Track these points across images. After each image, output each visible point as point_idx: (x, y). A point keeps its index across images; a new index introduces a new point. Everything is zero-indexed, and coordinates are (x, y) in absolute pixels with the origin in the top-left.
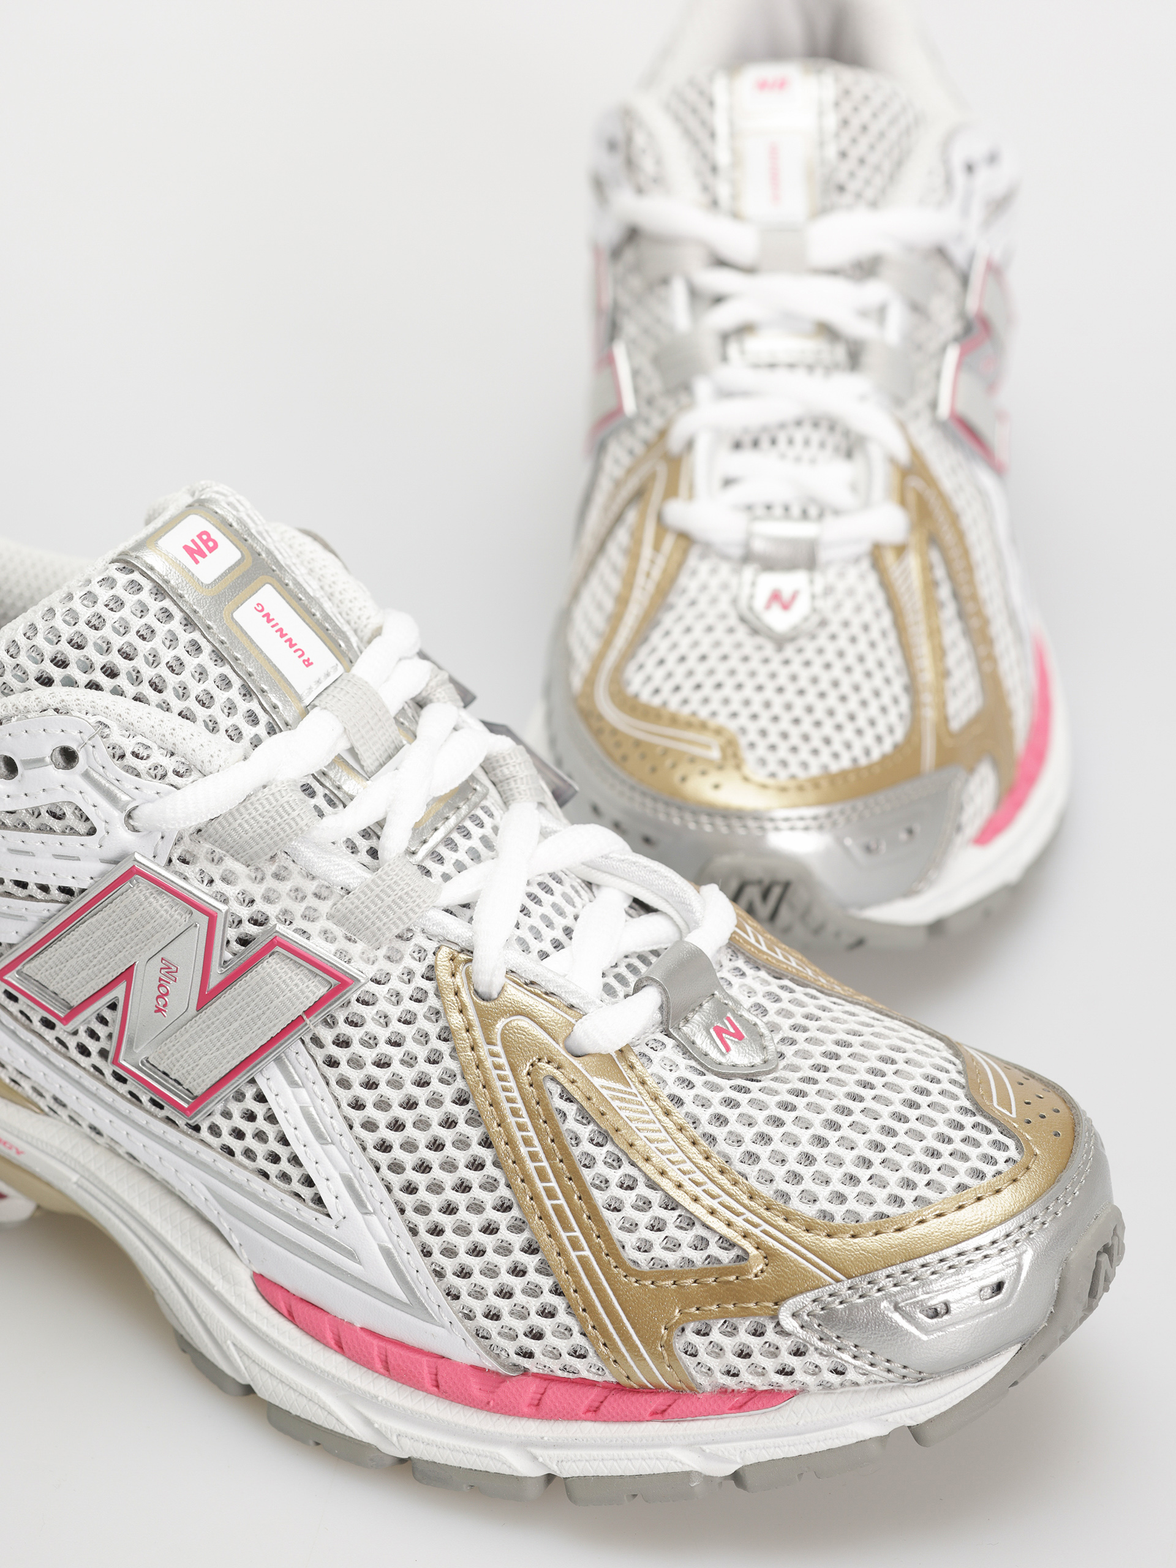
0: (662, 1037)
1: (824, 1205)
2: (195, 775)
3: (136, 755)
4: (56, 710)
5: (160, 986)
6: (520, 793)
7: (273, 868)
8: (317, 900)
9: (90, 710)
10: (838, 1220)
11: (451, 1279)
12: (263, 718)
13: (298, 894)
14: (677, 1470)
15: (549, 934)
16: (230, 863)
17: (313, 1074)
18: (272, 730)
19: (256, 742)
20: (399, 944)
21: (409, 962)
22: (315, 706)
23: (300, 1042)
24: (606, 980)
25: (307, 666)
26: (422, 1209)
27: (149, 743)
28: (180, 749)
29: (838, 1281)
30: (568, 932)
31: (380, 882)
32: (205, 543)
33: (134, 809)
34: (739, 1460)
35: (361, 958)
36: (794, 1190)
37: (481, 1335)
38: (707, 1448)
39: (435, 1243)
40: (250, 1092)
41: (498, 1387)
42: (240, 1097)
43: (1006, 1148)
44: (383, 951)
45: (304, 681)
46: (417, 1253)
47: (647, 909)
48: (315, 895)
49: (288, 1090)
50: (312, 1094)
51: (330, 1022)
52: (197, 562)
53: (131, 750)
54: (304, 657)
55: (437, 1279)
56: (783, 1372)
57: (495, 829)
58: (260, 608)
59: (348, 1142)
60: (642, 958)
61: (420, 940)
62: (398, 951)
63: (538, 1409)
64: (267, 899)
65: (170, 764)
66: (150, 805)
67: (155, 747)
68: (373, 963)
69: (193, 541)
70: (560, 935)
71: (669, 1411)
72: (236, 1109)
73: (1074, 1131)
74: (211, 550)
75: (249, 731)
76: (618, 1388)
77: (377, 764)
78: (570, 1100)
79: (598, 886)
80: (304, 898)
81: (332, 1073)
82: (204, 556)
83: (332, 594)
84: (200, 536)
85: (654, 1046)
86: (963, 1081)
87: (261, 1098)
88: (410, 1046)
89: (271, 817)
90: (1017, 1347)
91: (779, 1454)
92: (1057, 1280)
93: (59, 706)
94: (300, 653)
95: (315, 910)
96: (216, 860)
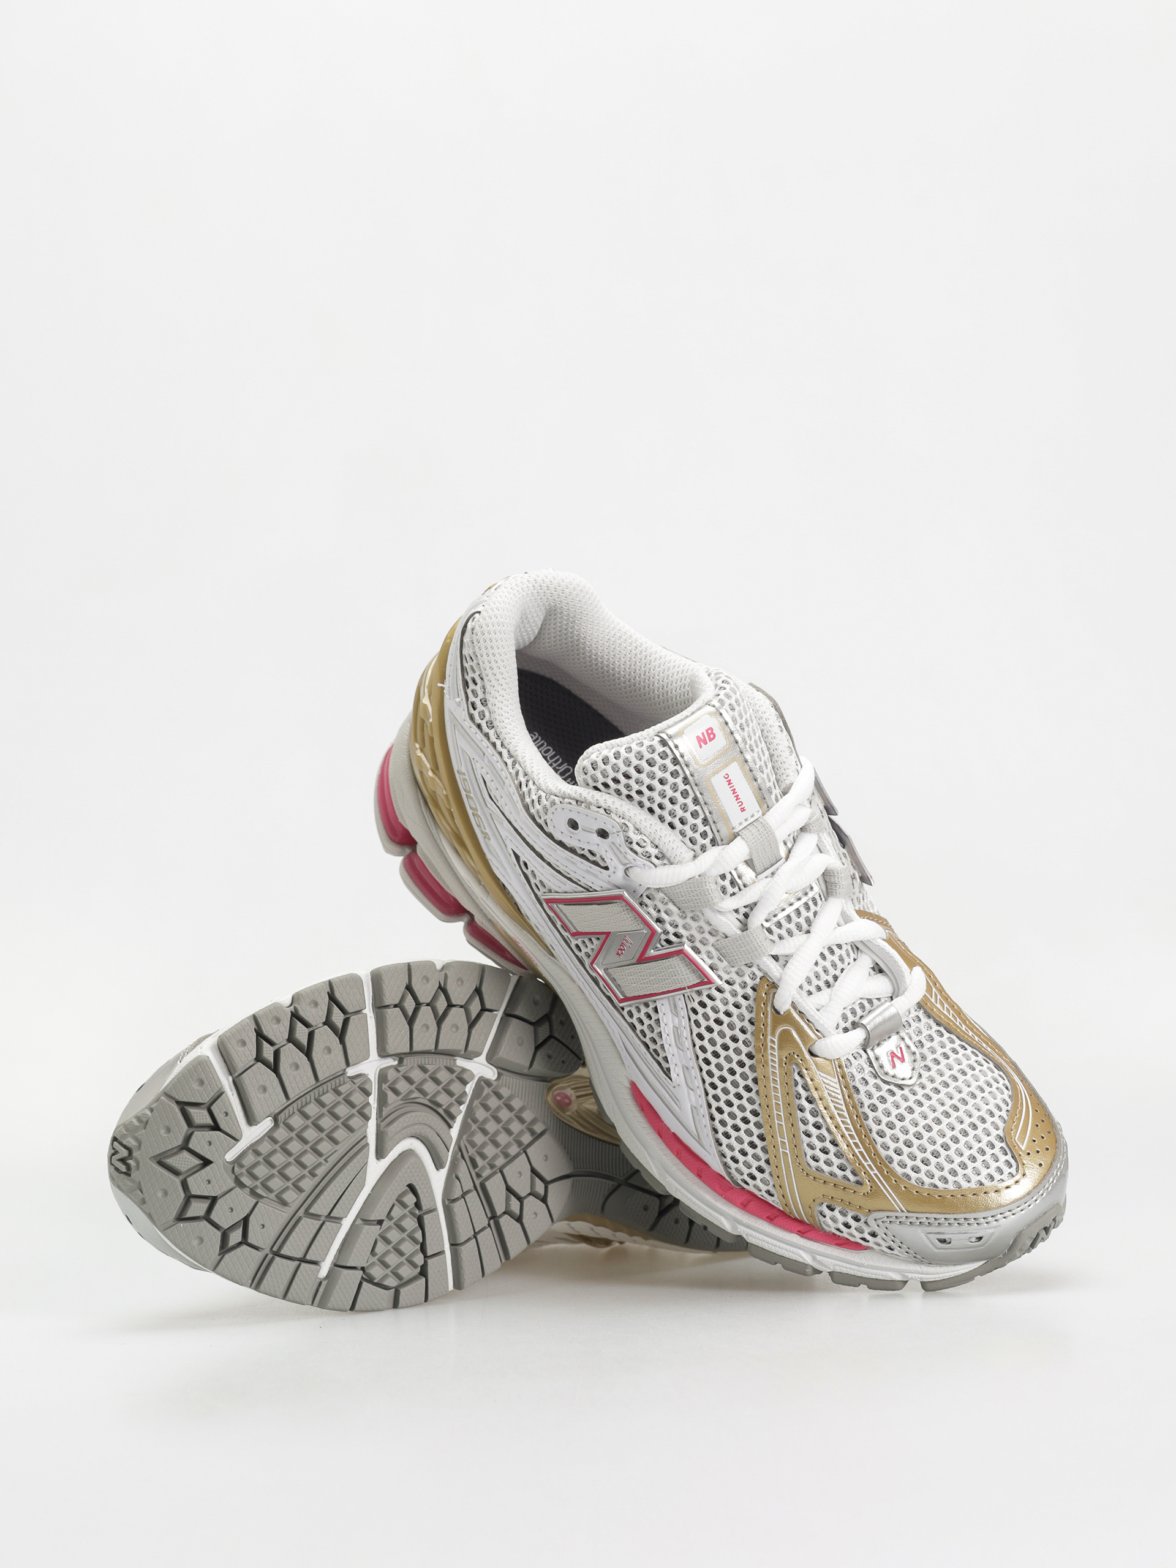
0: (862, 1052)
1: (908, 1171)
2: (665, 861)
3: (637, 844)
4: (605, 810)
5: (621, 945)
6: (836, 893)
7: (692, 915)
8: (710, 935)
9: (622, 815)
10: (913, 1182)
11: (720, 1136)
12: (710, 836)
13: (701, 930)
14: (801, 1261)
15: (824, 977)
16: (671, 906)
17: (684, 1013)
18: (714, 842)
19: (703, 849)
20: (744, 968)
21: (747, 979)
22: (739, 835)
23: (682, 995)
24: (845, 1011)
25: (742, 811)
26: (716, 1098)
27: (646, 840)
28: (661, 846)
29: (902, 1211)
30: (836, 978)
31: (743, 938)
32: (709, 735)
33: (631, 867)
34: (832, 1268)
35: (723, 970)
36: (896, 1158)
37: (725, 1165)
38: (819, 1258)
39: (717, 1116)
40: (652, 1006)
41: (729, 1190)
42: (647, 1005)
43: (1011, 1166)
44: (735, 969)
45: (737, 820)
46: (707, 1117)
47: (881, 971)
48: (710, 933)
49: (670, 1015)
50: (680, 1022)
51: (699, 993)
52: (701, 747)
53: (636, 841)
54: (742, 807)
55: (714, 1133)
56: (864, 1239)
57: (815, 914)
58: (727, 776)
59: (690, 1054)
60: (870, 1001)
61: (755, 969)
62: (743, 971)
63: (744, 1207)
64: (685, 927)
65: (654, 852)
66: (639, 870)
67: (649, 842)
68: (728, 974)
69: (703, 734)
70: (831, 980)
71: (806, 1234)
72: (644, 1010)
73: (1051, 1164)
74: (711, 740)
75: (700, 841)
76: (783, 1213)
77: (763, 868)
78: (802, 1076)
79: (862, 951)
80: (703, 932)
81: (693, 1017)
82: (706, 743)
83: (773, 755)
84: (707, 731)
85: (856, 1056)
86: (1006, 1118)
87: (656, 1010)
88: (735, 1019)
89: (697, 894)
90: (984, 1262)
91: (852, 1272)
92: (1012, 1240)
93: (607, 808)
94: (741, 803)
95: (707, 940)
96: (664, 902)
